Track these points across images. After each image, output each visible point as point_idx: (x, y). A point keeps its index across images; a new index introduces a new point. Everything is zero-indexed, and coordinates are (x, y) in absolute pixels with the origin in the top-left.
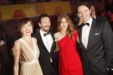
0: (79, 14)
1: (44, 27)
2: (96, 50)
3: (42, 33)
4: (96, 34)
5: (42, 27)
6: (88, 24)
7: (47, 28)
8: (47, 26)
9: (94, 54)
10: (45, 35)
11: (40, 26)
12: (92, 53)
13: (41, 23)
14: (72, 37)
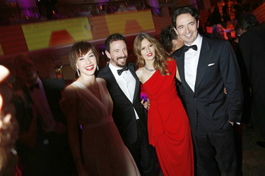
0: (179, 30)
1: (115, 59)
2: (210, 93)
3: (114, 69)
4: (210, 65)
5: (113, 60)
6: (195, 48)
7: (122, 60)
8: (121, 58)
9: (206, 100)
10: (120, 72)
11: (109, 57)
12: (203, 98)
13: (111, 51)
14: (165, 73)
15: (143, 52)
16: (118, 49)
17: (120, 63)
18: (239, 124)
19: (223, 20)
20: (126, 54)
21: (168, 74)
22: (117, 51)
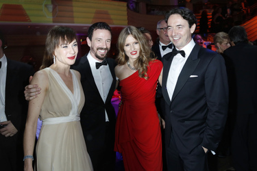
1: (95, 49)
3: (92, 60)
4: (191, 76)
5: (93, 48)
7: (103, 51)
8: (102, 49)
11: (90, 45)
13: (93, 38)
14: (144, 75)
15: (127, 49)
16: (101, 39)
17: (99, 55)
18: (214, 153)
19: (208, 31)
20: (109, 46)
21: (146, 78)
22: (99, 40)
